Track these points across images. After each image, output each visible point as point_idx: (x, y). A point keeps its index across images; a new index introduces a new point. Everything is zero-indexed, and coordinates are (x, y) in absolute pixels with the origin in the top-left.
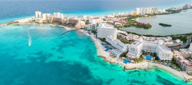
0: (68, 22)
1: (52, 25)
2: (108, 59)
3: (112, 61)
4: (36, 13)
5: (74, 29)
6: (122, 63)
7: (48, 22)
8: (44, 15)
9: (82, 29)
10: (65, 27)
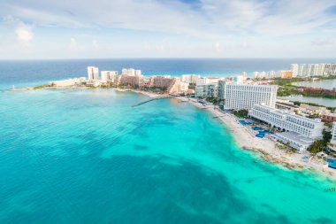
0: (152, 84)
1: (118, 89)
2: (274, 156)
3: (290, 162)
4: (89, 69)
5: (165, 95)
6: (326, 166)
7: (112, 85)
8: (104, 73)
9: (183, 95)
10: (147, 93)
